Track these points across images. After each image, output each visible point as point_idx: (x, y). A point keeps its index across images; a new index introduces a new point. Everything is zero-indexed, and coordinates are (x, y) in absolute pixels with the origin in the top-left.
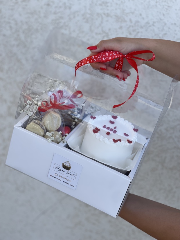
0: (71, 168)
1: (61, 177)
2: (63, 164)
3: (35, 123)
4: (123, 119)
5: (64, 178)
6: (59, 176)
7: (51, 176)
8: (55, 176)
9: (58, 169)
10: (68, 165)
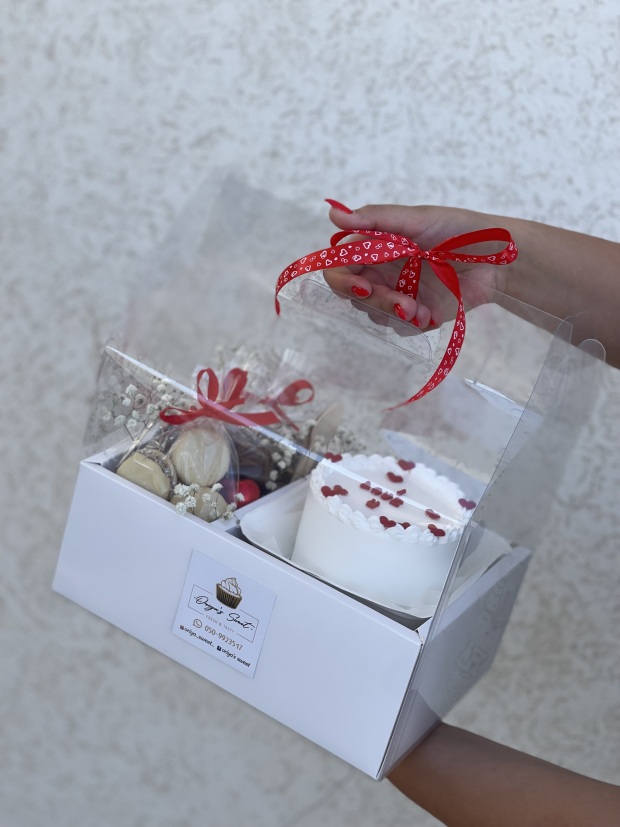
0: (240, 600)
1: (213, 632)
2: (218, 586)
3: (144, 457)
4: (432, 472)
5: (221, 636)
6: (207, 628)
7: (182, 628)
8: (194, 630)
9: (204, 606)
10: (232, 591)
